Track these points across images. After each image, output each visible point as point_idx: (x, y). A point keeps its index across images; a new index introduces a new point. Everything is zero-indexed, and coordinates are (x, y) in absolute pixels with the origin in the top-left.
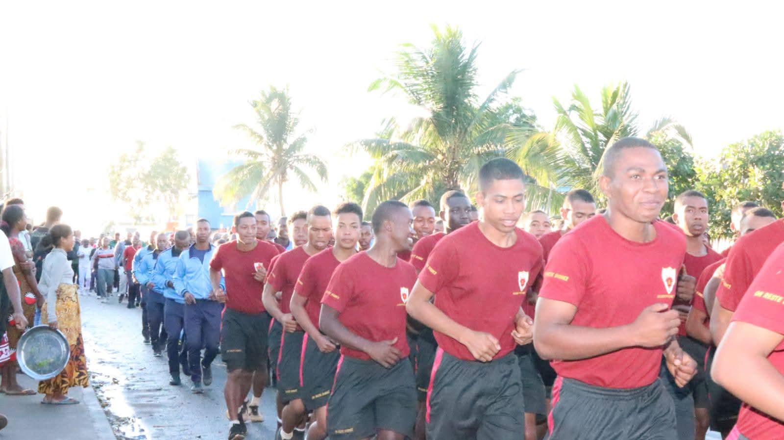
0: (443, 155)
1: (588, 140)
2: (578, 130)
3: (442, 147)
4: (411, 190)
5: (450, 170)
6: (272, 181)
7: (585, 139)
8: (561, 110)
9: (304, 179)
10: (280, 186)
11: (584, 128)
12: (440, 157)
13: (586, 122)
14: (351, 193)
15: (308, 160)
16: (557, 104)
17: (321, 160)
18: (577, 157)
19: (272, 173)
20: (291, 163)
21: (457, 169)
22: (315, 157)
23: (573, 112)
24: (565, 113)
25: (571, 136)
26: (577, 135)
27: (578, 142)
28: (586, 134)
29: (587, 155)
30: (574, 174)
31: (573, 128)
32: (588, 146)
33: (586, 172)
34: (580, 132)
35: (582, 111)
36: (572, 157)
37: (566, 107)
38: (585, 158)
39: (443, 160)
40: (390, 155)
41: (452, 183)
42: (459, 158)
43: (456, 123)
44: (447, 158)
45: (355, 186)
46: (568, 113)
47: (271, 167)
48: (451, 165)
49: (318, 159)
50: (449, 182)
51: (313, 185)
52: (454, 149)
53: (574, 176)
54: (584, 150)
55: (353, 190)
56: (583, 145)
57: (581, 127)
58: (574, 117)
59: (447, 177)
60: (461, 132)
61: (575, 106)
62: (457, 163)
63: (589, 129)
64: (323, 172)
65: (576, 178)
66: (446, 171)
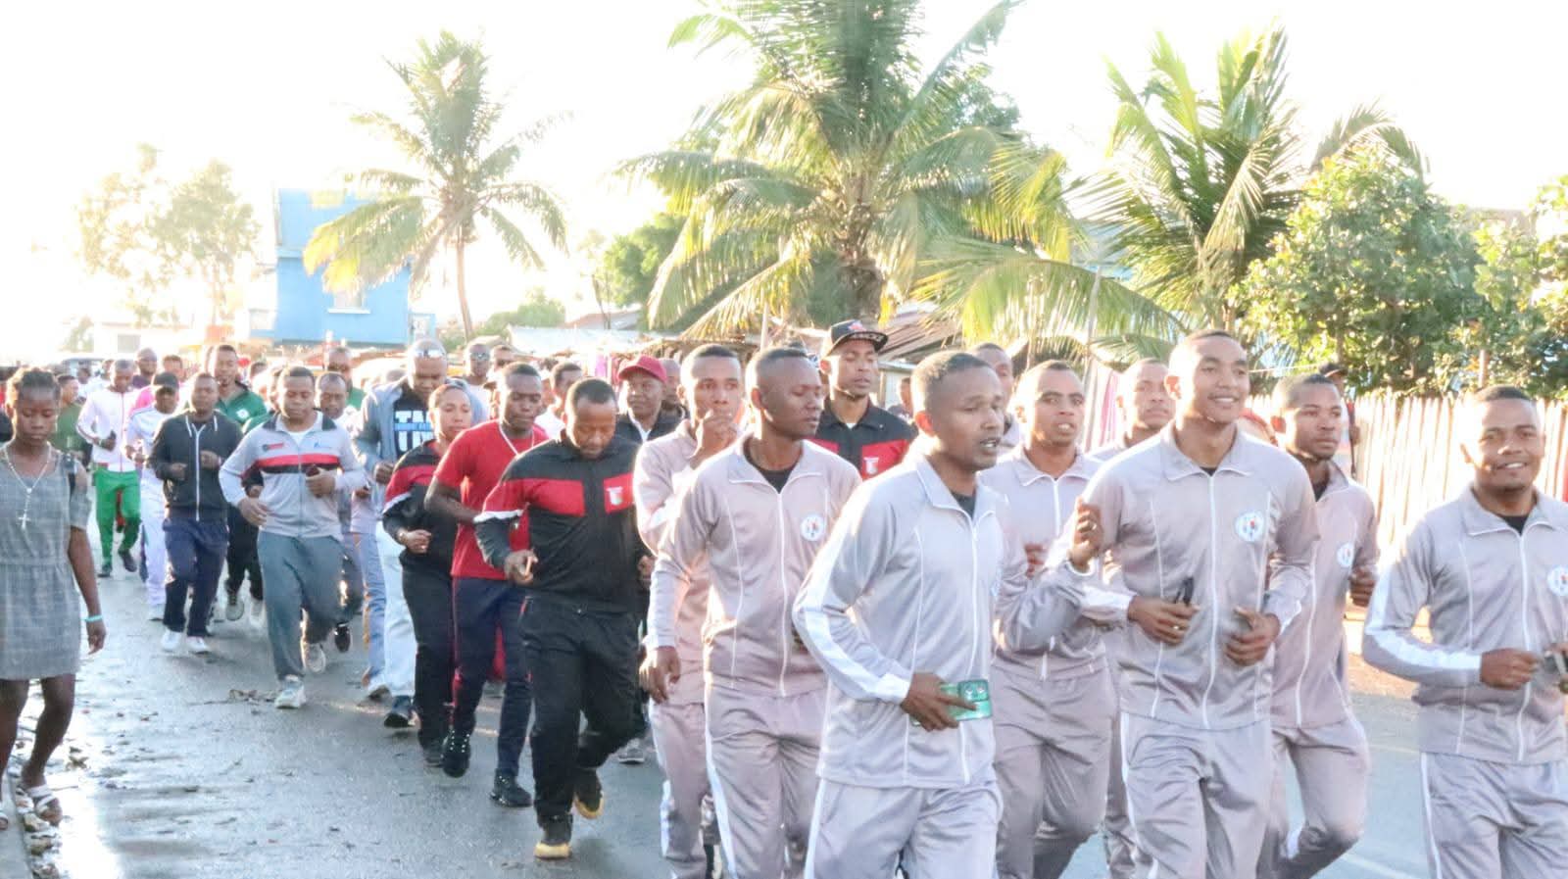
0: (838, 189)
1: (1186, 164)
2: (1163, 139)
3: (837, 170)
4: (761, 270)
5: (853, 226)
6: (442, 239)
7: (1177, 161)
8: (1126, 95)
9: (513, 237)
10: (460, 249)
11: (1178, 135)
12: (829, 194)
13: (1181, 121)
14: (615, 272)
15: (522, 196)
16: (1117, 78)
17: (550, 196)
18: (1154, 203)
19: (441, 222)
20: (482, 202)
21: (868, 225)
22: (537, 190)
23: (1153, 97)
24: (1134, 100)
25: (1147, 155)
26: (1160, 151)
27: (1163, 168)
28: (1181, 150)
29: (1183, 198)
30: (1148, 240)
31: (1151, 135)
32: (1183, 175)
33: (1180, 235)
34: (1168, 145)
35: (1172, 94)
36: (1145, 202)
37: (1137, 87)
38: (1178, 204)
39: (837, 201)
40: (720, 188)
41: (855, 254)
42: (872, 199)
43: (867, 120)
44: (845, 198)
45: (622, 254)
46: (1142, 100)
47: (439, 209)
48: (854, 216)
49: (545, 195)
50: (850, 253)
51: (535, 255)
52: (862, 178)
53: (1149, 246)
54: (1177, 185)
55: (619, 263)
56: (1173, 171)
57: (1172, 133)
58: (1155, 111)
59: (846, 242)
60: (878, 140)
61: (1159, 85)
62: (868, 209)
63: (1187, 136)
64: (555, 225)
65: (1154, 248)
66: (843, 227)
